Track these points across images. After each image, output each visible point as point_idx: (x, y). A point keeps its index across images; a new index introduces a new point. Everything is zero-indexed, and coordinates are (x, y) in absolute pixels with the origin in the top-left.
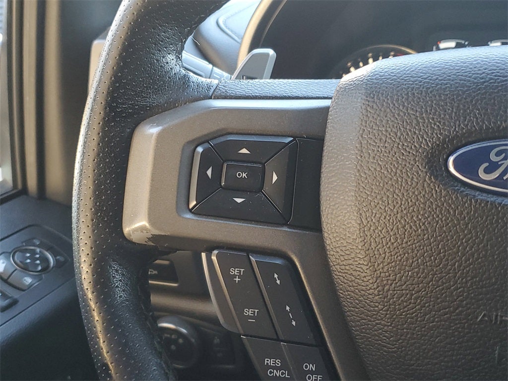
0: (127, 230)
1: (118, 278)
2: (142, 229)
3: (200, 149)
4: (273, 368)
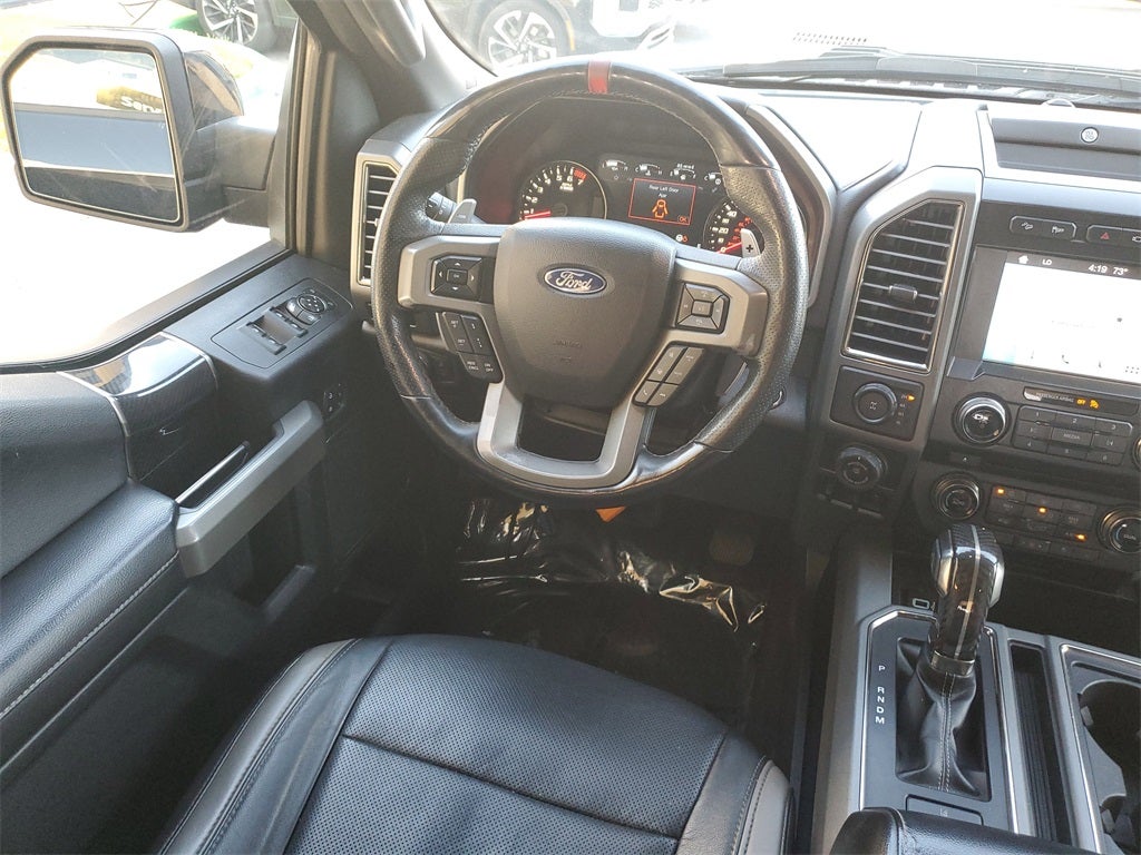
0: (400, 299)
1: (395, 323)
2: (408, 300)
3: (436, 262)
4: (471, 366)
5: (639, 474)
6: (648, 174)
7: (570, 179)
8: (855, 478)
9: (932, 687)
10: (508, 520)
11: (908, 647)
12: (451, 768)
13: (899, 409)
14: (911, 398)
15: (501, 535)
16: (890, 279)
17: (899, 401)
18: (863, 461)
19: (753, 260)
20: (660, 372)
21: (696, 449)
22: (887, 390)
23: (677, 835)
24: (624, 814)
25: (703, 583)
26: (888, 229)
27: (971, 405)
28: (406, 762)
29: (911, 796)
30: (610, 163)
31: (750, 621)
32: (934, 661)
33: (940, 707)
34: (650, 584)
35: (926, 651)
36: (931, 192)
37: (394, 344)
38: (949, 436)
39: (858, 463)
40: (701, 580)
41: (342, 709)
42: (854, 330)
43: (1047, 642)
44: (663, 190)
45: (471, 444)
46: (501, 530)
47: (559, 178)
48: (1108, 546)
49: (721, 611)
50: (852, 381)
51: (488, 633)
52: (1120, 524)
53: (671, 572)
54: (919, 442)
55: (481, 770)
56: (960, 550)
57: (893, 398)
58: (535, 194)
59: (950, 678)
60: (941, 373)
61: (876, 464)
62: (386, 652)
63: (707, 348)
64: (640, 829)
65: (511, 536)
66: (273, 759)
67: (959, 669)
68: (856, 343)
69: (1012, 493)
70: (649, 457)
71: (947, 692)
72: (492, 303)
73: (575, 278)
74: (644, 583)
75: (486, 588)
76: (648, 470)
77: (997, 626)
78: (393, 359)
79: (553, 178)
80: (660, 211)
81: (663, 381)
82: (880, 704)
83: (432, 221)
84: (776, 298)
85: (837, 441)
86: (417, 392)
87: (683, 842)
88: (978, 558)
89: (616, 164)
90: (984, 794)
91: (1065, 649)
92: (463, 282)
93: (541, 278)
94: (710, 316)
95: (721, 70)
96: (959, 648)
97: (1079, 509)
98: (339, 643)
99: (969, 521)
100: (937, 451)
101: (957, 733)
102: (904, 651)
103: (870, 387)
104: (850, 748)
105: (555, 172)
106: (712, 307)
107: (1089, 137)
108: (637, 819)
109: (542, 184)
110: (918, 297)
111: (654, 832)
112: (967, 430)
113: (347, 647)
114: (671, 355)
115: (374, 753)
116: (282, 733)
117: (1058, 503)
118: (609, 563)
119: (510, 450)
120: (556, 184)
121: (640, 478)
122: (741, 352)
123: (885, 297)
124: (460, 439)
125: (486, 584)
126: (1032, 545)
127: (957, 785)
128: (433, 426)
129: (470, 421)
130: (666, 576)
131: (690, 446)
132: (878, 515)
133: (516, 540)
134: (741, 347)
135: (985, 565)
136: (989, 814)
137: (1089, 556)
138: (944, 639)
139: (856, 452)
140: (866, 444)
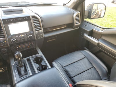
13: (5, 43)
14: (5, 41)
22: (2, 42)
29: (21, 79)
31: (6, 70)
32: (19, 65)
33: (21, 69)
43: (29, 57)
49: (2, 71)
54: (9, 45)
59: (21, 66)
60: (7, 38)
61: (6, 49)
67: (22, 64)
69: (21, 46)
82: (16, 72)
90: (28, 74)
91: (31, 57)
97: (27, 45)
99: (17, 51)
100: (11, 45)
101: (24, 70)
102: (17, 65)
107: (13, 10)
110: (0, 31)
112: (12, 42)
117: (25, 45)
127: (25, 75)
132: (10, 54)
135: (19, 54)
136: (28, 75)
137: (30, 48)
138: (19, 63)
139: (3, 49)
140: (4, 48)
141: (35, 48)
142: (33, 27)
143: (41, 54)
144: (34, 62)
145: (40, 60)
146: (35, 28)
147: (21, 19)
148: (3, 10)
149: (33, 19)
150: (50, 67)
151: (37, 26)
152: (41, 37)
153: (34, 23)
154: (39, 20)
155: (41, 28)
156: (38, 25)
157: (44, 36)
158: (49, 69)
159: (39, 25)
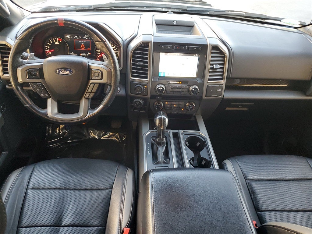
0: (19, 81)
1: (19, 88)
2: (21, 81)
3: (27, 71)
4: (42, 95)
5: (89, 114)
6: (78, 38)
7: (57, 41)
8: (138, 105)
9: (158, 145)
10: (58, 129)
11: (153, 138)
12: (57, 189)
13: (144, 89)
14: (146, 87)
15: (57, 133)
16: (138, 61)
17: (144, 88)
18: (139, 102)
19: (106, 62)
20: (90, 90)
21: (101, 106)
22: (141, 86)
23: (111, 188)
24: (99, 187)
25: (111, 134)
26: (136, 50)
27: (158, 86)
28: (46, 191)
29: (156, 167)
30: (67, 36)
31: (123, 140)
32: (158, 140)
33: (160, 149)
34: (98, 137)
35: (156, 138)
36: (143, 41)
37: (20, 93)
38: (155, 94)
39: (138, 102)
40: (110, 133)
41: (26, 183)
42: (132, 73)
43: (179, 131)
44: (83, 42)
45: (46, 114)
46: (56, 132)
47: (54, 41)
48: (187, 110)
49: (116, 139)
50: (133, 85)
51: (58, 158)
52: (189, 105)
53: (103, 133)
54: (149, 96)
55: (65, 187)
56: (159, 117)
57: (142, 87)
58: (48, 45)
59: (161, 143)
60: (151, 81)
61: (141, 102)
62: (34, 167)
63: (100, 84)
64: (103, 189)
65: (59, 133)
66: (10, 199)
67: (163, 140)
68: (133, 76)
69: (169, 103)
70: (91, 110)
71: (161, 145)
72: (44, 79)
73: (65, 71)
74: (97, 137)
75: (55, 147)
76: (91, 113)
77: (169, 130)
78: (20, 97)
79: (53, 41)
80: (83, 47)
81: (91, 92)
82: (149, 151)
83: (23, 60)
84: (113, 71)
85: (133, 98)
86: (29, 104)
87: (113, 189)
88: (162, 118)
89: (69, 36)
90: (169, 163)
91: (182, 132)
92: (35, 75)
93: (56, 72)
94: (99, 76)
95: (92, 6)
96: (162, 136)
97: (181, 104)
98: (21, 168)
99: (161, 110)
100: (153, 97)
101: (163, 153)
102: (152, 139)
103: (138, 85)
104: (144, 161)
105: (53, 40)
106: (99, 74)
107: (175, 23)
108: (102, 188)
109: (50, 43)
110: (144, 65)
111: (106, 189)
112: (158, 92)
113: (23, 168)
114: (92, 86)
115: (37, 191)
116: (11, 193)
117: (177, 103)
118: (87, 134)
119: (56, 114)
120: (54, 43)
121: (90, 115)
122: (107, 84)
123: (137, 65)
124: (43, 114)
125: (55, 146)
126: (174, 113)
127: (164, 163)
128: (35, 112)
129: (44, 109)
130: (102, 134)
131: (100, 106)
132: (144, 112)
133: (61, 133)
134: (107, 82)
135: (164, 119)
136: (170, 166)
137: (184, 113)
138: (159, 135)
139: (137, 100)
140: (139, 98)
141: (195, 117)
142: (208, 70)
143: (203, 132)
144: (186, 145)
145: (198, 144)
146: (210, 72)
147: (188, 48)
148: (156, 21)
149: (212, 53)
150: (216, 166)
151: (216, 69)
152: (215, 96)
153: (212, 61)
154: (224, 57)
155: (222, 75)
156: (218, 66)
157: (222, 96)
158: (214, 169)
159: (220, 68)
